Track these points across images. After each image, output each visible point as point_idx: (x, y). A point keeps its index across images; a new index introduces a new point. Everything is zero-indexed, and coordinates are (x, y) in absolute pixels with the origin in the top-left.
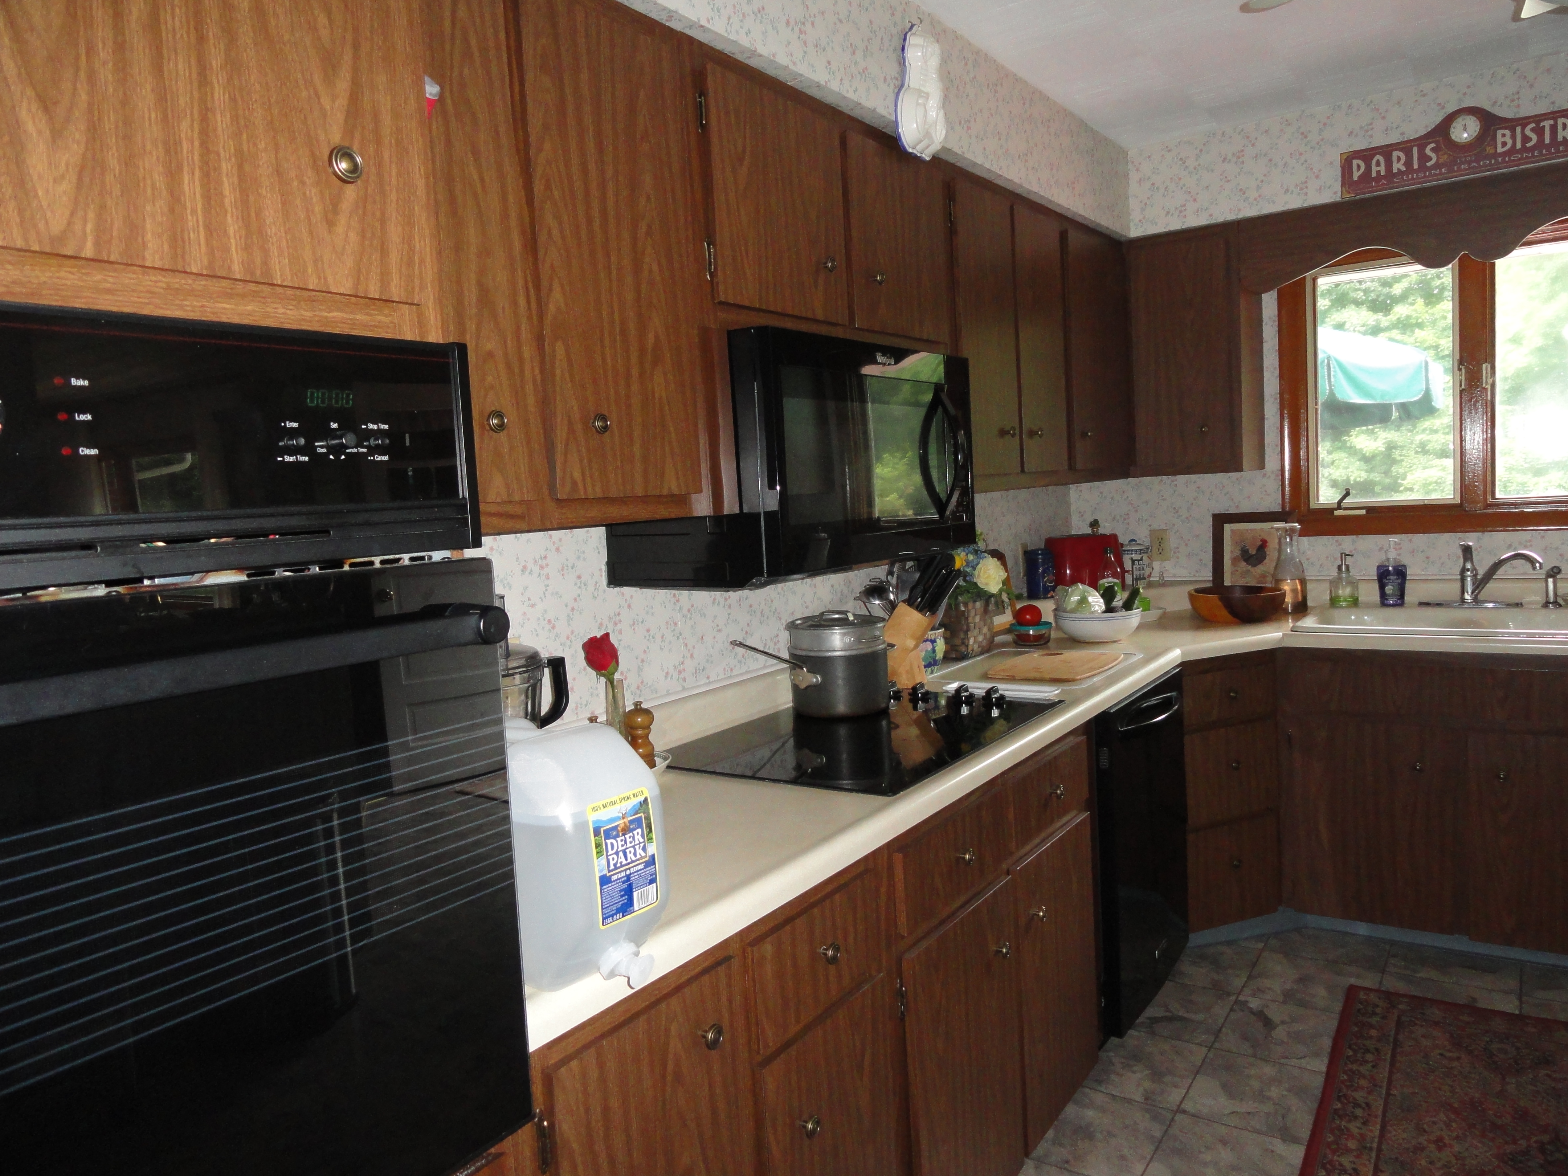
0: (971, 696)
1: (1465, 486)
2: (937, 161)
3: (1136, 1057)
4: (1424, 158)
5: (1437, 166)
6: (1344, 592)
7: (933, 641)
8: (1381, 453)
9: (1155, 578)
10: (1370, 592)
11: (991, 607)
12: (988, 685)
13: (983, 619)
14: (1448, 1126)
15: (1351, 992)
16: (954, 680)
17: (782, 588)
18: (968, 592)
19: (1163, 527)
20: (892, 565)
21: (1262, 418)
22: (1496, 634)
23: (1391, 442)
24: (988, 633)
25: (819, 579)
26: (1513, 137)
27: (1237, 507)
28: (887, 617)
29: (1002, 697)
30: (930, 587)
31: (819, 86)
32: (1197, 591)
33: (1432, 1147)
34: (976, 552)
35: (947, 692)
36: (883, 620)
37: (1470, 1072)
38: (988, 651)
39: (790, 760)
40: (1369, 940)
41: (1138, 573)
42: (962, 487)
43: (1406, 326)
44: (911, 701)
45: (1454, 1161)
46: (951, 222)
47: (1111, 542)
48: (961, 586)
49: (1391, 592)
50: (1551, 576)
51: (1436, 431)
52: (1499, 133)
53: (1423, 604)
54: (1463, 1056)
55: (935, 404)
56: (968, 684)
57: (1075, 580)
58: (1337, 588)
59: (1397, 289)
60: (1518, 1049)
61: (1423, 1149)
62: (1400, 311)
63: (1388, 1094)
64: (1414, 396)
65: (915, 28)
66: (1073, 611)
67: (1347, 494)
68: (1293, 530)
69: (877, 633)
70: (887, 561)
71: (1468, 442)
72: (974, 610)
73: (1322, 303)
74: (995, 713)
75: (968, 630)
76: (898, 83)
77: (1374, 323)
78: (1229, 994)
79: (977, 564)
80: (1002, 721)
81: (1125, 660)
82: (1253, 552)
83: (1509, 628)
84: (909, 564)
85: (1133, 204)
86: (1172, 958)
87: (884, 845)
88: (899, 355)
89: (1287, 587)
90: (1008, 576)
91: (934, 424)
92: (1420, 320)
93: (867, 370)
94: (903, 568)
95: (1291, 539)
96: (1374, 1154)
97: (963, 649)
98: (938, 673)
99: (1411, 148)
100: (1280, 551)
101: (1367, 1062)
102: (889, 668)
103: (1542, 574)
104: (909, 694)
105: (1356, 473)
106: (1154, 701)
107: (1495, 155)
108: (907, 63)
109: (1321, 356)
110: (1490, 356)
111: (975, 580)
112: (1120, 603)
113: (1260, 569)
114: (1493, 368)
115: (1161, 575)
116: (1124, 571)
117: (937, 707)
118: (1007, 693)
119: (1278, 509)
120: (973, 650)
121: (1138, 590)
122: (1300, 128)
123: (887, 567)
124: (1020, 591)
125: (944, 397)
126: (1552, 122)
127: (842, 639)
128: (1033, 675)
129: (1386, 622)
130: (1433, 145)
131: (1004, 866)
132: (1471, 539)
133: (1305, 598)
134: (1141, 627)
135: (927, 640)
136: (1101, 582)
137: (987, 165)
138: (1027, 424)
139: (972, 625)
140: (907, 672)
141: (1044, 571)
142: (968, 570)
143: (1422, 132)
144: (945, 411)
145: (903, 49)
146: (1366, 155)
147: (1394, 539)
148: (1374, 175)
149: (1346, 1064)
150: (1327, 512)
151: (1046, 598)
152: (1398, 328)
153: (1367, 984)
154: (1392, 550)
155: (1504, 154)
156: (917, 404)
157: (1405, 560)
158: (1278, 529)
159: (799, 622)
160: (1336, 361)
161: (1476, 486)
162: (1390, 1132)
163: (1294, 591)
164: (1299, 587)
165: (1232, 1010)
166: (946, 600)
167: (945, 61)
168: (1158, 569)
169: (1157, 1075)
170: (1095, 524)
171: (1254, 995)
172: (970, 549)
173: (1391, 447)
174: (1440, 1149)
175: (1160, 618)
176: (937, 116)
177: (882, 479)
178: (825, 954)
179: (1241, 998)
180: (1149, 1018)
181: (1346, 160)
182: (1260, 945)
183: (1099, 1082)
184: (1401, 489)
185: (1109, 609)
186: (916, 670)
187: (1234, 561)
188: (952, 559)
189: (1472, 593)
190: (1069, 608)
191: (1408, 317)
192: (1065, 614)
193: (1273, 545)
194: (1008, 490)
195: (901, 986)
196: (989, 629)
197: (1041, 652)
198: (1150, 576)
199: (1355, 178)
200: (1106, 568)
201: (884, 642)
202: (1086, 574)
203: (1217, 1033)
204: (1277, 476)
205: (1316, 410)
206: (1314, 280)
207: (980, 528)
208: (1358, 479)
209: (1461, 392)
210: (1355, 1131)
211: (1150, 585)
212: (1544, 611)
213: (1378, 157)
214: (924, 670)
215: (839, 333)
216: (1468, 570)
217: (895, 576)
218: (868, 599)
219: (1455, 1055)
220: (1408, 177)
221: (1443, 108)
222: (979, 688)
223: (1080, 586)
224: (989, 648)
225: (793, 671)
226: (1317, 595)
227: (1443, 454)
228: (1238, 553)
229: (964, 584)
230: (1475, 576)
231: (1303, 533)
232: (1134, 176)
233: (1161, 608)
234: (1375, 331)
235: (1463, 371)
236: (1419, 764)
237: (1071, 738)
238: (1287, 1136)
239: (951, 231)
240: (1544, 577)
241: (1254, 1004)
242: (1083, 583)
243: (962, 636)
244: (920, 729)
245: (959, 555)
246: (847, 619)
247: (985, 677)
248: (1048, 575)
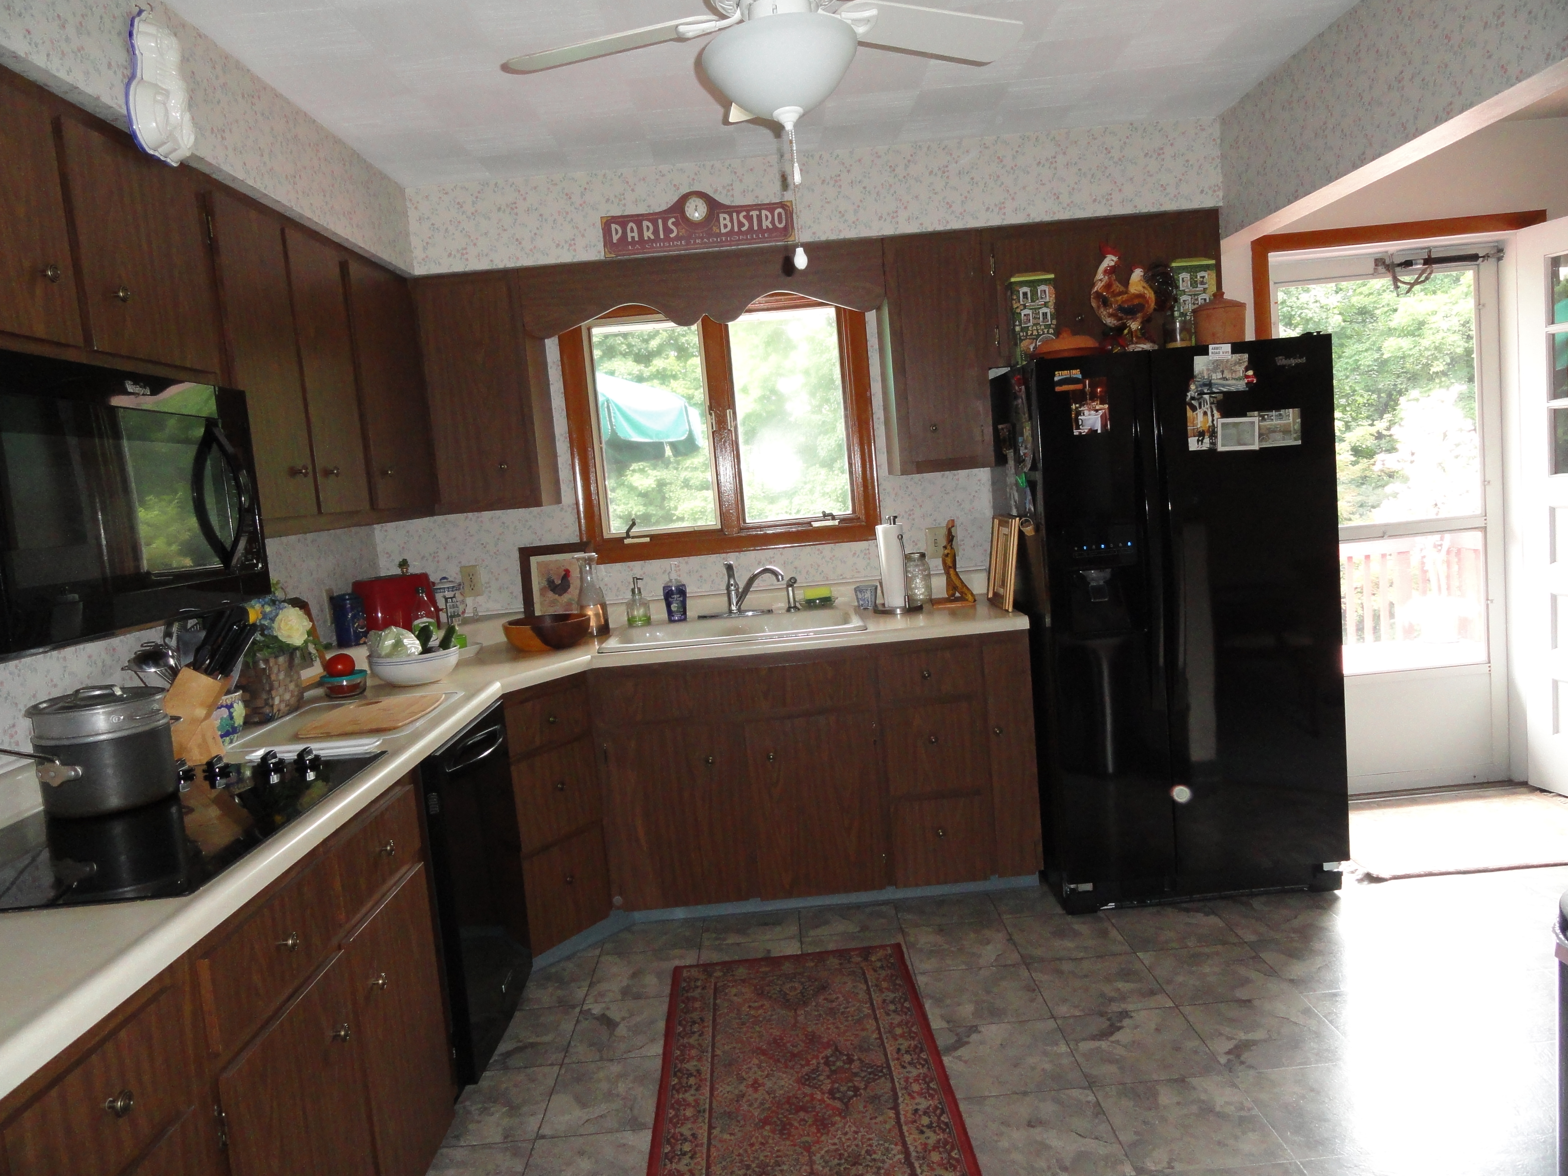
0: (281, 761)
1: (723, 515)
2: (184, 167)
3: (495, 1097)
4: (667, 231)
5: (678, 238)
6: (639, 612)
7: (229, 707)
8: (653, 489)
9: (469, 614)
10: (659, 611)
11: (297, 661)
12: (300, 747)
13: (288, 675)
14: (759, 1067)
15: (677, 971)
16: (260, 746)
17: (16, 666)
18: (268, 647)
19: (472, 563)
20: (169, 625)
21: (555, 456)
22: (756, 638)
23: (661, 479)
24: (297, 689)
25: (69, 651)
26: (732, 220)
27: (540, 540)
28: (167, 686)
29: (317, 757)
30: (220, 647)
31: (16, 57)
32: (511, 623)
33: (750, 1090)
34: (273, 602)
35: (251, 761)
36: (162, 690)
37: (772, 1015)
38: (296, 709)
39: (47, 878)
40: (686, 921)
41: (452, 610)
42: (250, 533)
43: (663, 377)
44: (206, 778)
45: (767, 1097)
46: (210, 238)
47: (421, 581)
48: (259, 642)
49: (676, 609)
50: (791, 586)
51: (696, 469)
52: (722, 216)
53: (702, 617)
54: (765, 1003)
55: (207, 442)
56: (276, 749)
57: (387, 624)
58: (633, 609)
59: (654, 344)
60: (802, 983)
61: (743, 1096)
62: (658, 363)
63: (713, 1057)
64: (680, 436)
65: (144, 15)
66: (388, 656)
67: (634, 524)
68: (589, 561)
69: (156, 706)
70: (161, 622)
71: (722, 477)
72: (277, 668)
73: (597, 353)
74: (311, 776)
75: (271, 689)
76: (128, 73)
77: (638, 373)
78: (573, 1007)
79: (277, 615)
80: (320, 784)
81: (446, 699)
82: (558, 582)
83: (764, 631)
84: (191, 623)
85: (415, 241)
86: (519, 986)
87: (182, 957)
88: (157, 385)
89: (590, 613)
90: (313, 625)
91: (209, 462)
92: (674, 373)
93: (117, 401)
94: (184, 628)
95: (590, 568)
96: (707, 1115)
97: (267, 710)
98: (239, 742)
99: (657, 220)
100: (582, 579)
101: (694, 1033)
102: (174, 744)
103: (783, 584)
104: (204, 771)
105: (637, 508)
106: (480, 736)
107: (720, 235)
108: (137, 52)
109: (601, 399)
110: (732, 405)
111: (275, 634)
112: (437, 643)
113: (566, 597)
114: (735, 413)
115: (475, 609)
116: (438, 610)
117: (240, 780)
118: (322, 753)
119: (576, 540)
120: (279, 710)
121: (453, 627)
122: (564, 189)
123: (163, 628)
124: (329, 641)
125: (220, 433)
126: (758, 213)
127: (107, 720)
128: (349, 729)
129: (675, 636)
130: (673, 220)
131: (335, 941)
132: (732, 558)
133: (606, 621)
134: (460, 665)
135: (222, 706)
136: (416, 622)
137: (250, 182)
138: (320, 463)
139: (276, 684)
140: (199, 746)
141: (354, 617)
142: (266, 623)
143: (664, 207)
144: (221, 446)
145: (131, 34)
146: (622, 221)
147: (674, 562)
148: (630, 240)
149: (678, 1040)
150: (618, 541)
151: (358, 644)
152: (658, 379)
153: (688, 962)
154: (673, 572)
155: (726, 234)
156: (187, 441)
157: (685, 580)
158: (578, 559)
159: (45, 705)
160: (614, 403)
161: (732, 513)
162: (718, 1089)
163: (597, 615)
164: (601, 612)
165: (578, 1021)
166: (241, 659)
167: (185, 59)
168: (471, 604)
169: (513, 1109)
170: (404, 564)
171: (596, 1002)
172: (267, 600)
173: (661, 484)
174: (756, 1090)
175: (478, 653)
176: (182, 119)
177: (149, 525)
178: (113, 1108)
179: (585, 1007)
180: (502, 1054)
181: (605, 223)
182: (597, 952)
183: (457, 1137)
184: (675, 518)
185: (426, 650)
186: (210, 741)
187: (542, 591)
188: (245, 613)
189: (737, 604)
190: (383, 653)
191: (665, 369)
192: (380, 660)
193: (575, 574)
194: (305, 533)
195: (220, 1113)
196: (297, 686)
197: (357, 702)
198: (464, 612)
199: (615, 241)
200: (419, 610)
201: (166, 716)
202: (399, 616)
203: (566, 1049)
204: (573, 509)
205: (601, 448)
206: (589, 330)
207: (274, 576)
208: (638, 514)
209: (713, 433)
210: (691, 1099)
211: (466, 622)
212: (788, 615)
213: (631, 224)
214: (221, 740)
215: (71, 356)
216: (732, 585)
217: (174, 638)
218: (141, 668)
219: (760, 1003)
220: (656, 244)
221: (678, 189)
222: (288, 752)
223: (394, 629)
224: (298, 705)
225: (40, 767)
226: (617, 618)
227: (704, 487)
228: (545, 583)
229: (262, 639)
230: (737, 590)
231: (601, 561)
232: (413, 215)
233: (478, 644)
234: (640, 379)
235: (713, 414)
236: (711, 758)
237: (398, 789)
238: (635, 1125)
239: (212, 248)
240: (785, 586)
241: (597, 1010)
242: (396, 625)
243: (264, 696)
244: (220, 808)
245: (253, 607)
246: (113, 694)
247: (296, 738)
248: (358, 620)
